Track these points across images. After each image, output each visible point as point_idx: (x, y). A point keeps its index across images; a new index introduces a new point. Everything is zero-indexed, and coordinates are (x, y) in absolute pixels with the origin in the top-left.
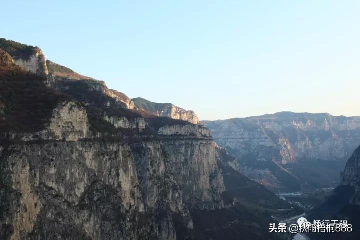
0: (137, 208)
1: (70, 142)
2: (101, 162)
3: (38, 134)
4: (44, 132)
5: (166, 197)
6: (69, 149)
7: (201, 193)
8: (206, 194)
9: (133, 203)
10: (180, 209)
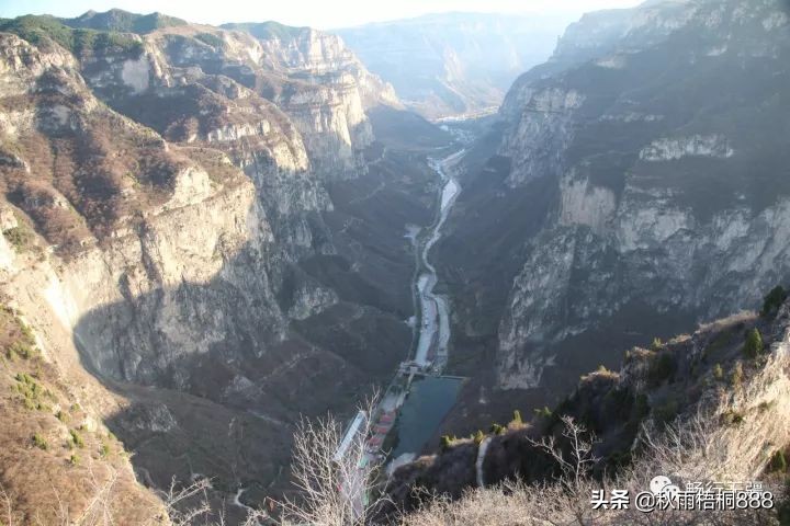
0: (267, 239)
1: (195, 205)
2: (226, 215)
3: (165, 205)
4: (171, 201)
5: (299, 198)
6: (195, 212)
7: (342, 162)
8: (347, 163)
9: (261, 235)
10: (314, 205)
